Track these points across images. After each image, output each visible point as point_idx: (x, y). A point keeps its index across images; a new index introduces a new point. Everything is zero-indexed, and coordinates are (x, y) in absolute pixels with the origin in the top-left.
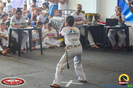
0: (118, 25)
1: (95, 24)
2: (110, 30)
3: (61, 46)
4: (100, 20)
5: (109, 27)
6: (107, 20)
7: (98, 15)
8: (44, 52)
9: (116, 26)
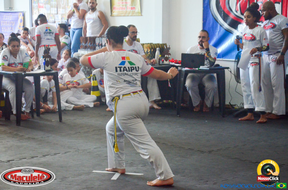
0: (204, 65)
1: (161, 63)
2: (190, 75)
3: (95, 106)
4: (169, 56)
5: (188, 69)
6: (184, 55)
7: (166, 47)
8: (64, 118)
9: (201, 68)
